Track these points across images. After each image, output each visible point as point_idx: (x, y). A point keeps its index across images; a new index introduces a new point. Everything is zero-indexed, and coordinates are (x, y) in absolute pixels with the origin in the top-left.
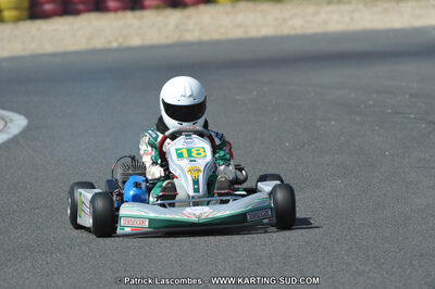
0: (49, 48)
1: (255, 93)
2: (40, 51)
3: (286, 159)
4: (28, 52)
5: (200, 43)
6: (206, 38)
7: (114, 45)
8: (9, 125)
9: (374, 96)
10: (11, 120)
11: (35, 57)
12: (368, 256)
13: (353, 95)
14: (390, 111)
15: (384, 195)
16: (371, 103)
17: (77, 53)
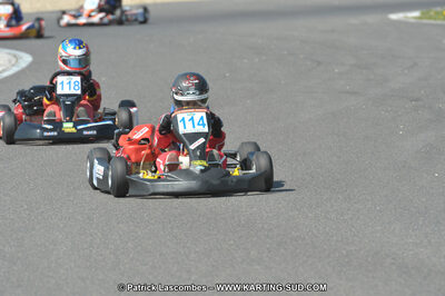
2: (43, 9)
4: (35, 10)
8: (19, 61)
10: (21, 58)
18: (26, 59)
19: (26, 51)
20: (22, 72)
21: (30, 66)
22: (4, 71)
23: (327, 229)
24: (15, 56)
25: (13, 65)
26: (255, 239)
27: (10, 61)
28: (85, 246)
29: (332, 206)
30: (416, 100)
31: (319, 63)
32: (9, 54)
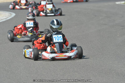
18: (13, 15)
19: (14, 12)
20: (13, 18)
21: (15, 16)
22: (7, 18)
23: (96, 63)
24: (10, 14)
25: (10, 16)
26: (76, 65)
27: (9, 15)
28: (28, 67)
29: (98, 56)
30: (122, 26)
31: (96, 16)
32: (9, 13)
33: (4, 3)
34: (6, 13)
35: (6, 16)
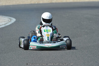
0: (21, 3)
1: (68, 15)
2: (19, 4)
3: (74, 30)
5: (56, 3)
6: (57, 2)
7: (36, 3)
8: (11, 20)
9: (95, 16)
10: (12, 20)
11: (18, 5)
12: (91, 53)
13: (90, 16)
14: (98, 20)
15: (96, 39)
16: (94, 18)
17: (28, 5)
18: (14, 20)
19: (14, 17)
20: (13, 24)
22: (6, 23)
24: (10, 19)
25: (9, 22)
27: (8, 20)
32: (8, 18)
33: (2, 6)
34: (5, 18)
35: (5, 22)
